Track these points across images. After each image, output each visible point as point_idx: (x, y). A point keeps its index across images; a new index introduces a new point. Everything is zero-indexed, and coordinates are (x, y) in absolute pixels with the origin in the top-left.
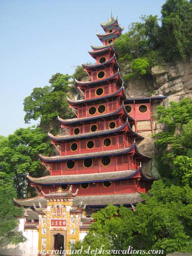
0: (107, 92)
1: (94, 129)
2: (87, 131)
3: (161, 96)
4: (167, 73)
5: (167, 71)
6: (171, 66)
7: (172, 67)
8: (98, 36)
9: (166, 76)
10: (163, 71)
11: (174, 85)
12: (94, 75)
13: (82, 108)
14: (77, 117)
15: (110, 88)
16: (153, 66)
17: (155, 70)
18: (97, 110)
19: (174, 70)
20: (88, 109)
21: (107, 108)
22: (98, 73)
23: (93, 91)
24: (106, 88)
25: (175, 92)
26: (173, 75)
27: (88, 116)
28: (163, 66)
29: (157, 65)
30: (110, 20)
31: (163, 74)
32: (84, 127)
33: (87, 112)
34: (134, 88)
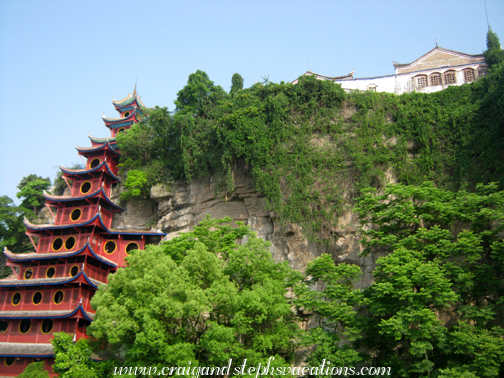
0: (85, 217)
1: (51, 274)
2: (41, 275)
3: (159, 231)
4: (172, 197)
5: (171, 194)
6: (180, 186)
7: (181, 189)
8: (105, 121)
9: (169, 203)
10: (166, 194)
11: (179, 217)
12: (77, 186)
13: (46, 238)
14: (35, 251)
15: (90, 210)
16: (154, 184)
17: (156, 191)
18: (64, 244)
19: (182, 194)
20: (53, 239)
21: (77, 243)
22: (82, 185)
23: (67, 213)
24: (86, 210)
25: (177, 229)
26: (179, 201)
27: (50, 252)
28: (170, 185)
29: (160, 182)
30: (131, 96)
31: (167, 198)
32: (38, 268)
33: (51, 245)
34: (134, 212)
